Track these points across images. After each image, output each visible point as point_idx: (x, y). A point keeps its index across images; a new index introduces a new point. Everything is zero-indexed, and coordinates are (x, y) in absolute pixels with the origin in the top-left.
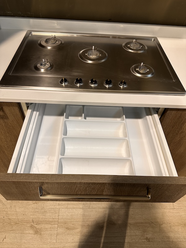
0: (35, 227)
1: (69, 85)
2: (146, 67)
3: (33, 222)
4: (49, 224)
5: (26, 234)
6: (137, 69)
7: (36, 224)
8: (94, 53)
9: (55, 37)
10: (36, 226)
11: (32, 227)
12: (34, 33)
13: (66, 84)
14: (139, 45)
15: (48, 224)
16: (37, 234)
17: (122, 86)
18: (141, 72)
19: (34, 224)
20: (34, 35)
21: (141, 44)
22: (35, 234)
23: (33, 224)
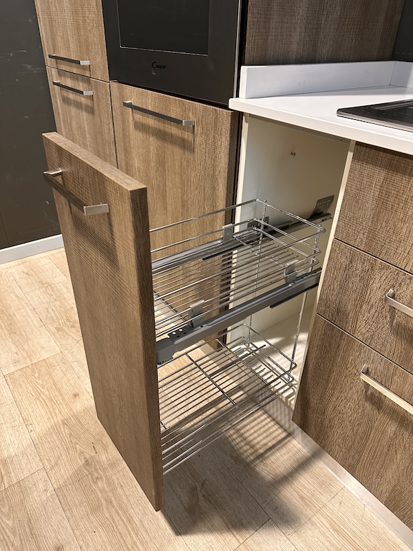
0: (198, 498)
3: (203, 485)
4: (225, 523)
5: (174, 491)
7: (204, 496)
10: (201, 498)
11: (193, 491)
15: (224, 520)
16: (189, 513)
19: (200, 491)
22: (186, 510)
23: (199, 489)
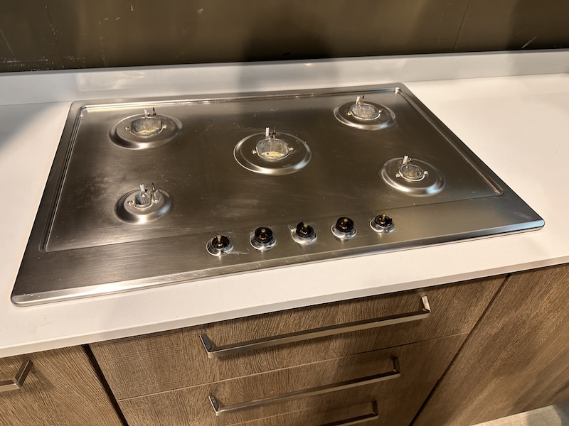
1: (238, 253)
2: (417, 164)
6: (397, 175)
8: (271, 144)
9: (155, 114)
12: (90, 109)
13: (228, 251)
14: (371, 109)
17: (382, 231)
18: (410, 180)
20: (92, 113)
21: (377, 107)
